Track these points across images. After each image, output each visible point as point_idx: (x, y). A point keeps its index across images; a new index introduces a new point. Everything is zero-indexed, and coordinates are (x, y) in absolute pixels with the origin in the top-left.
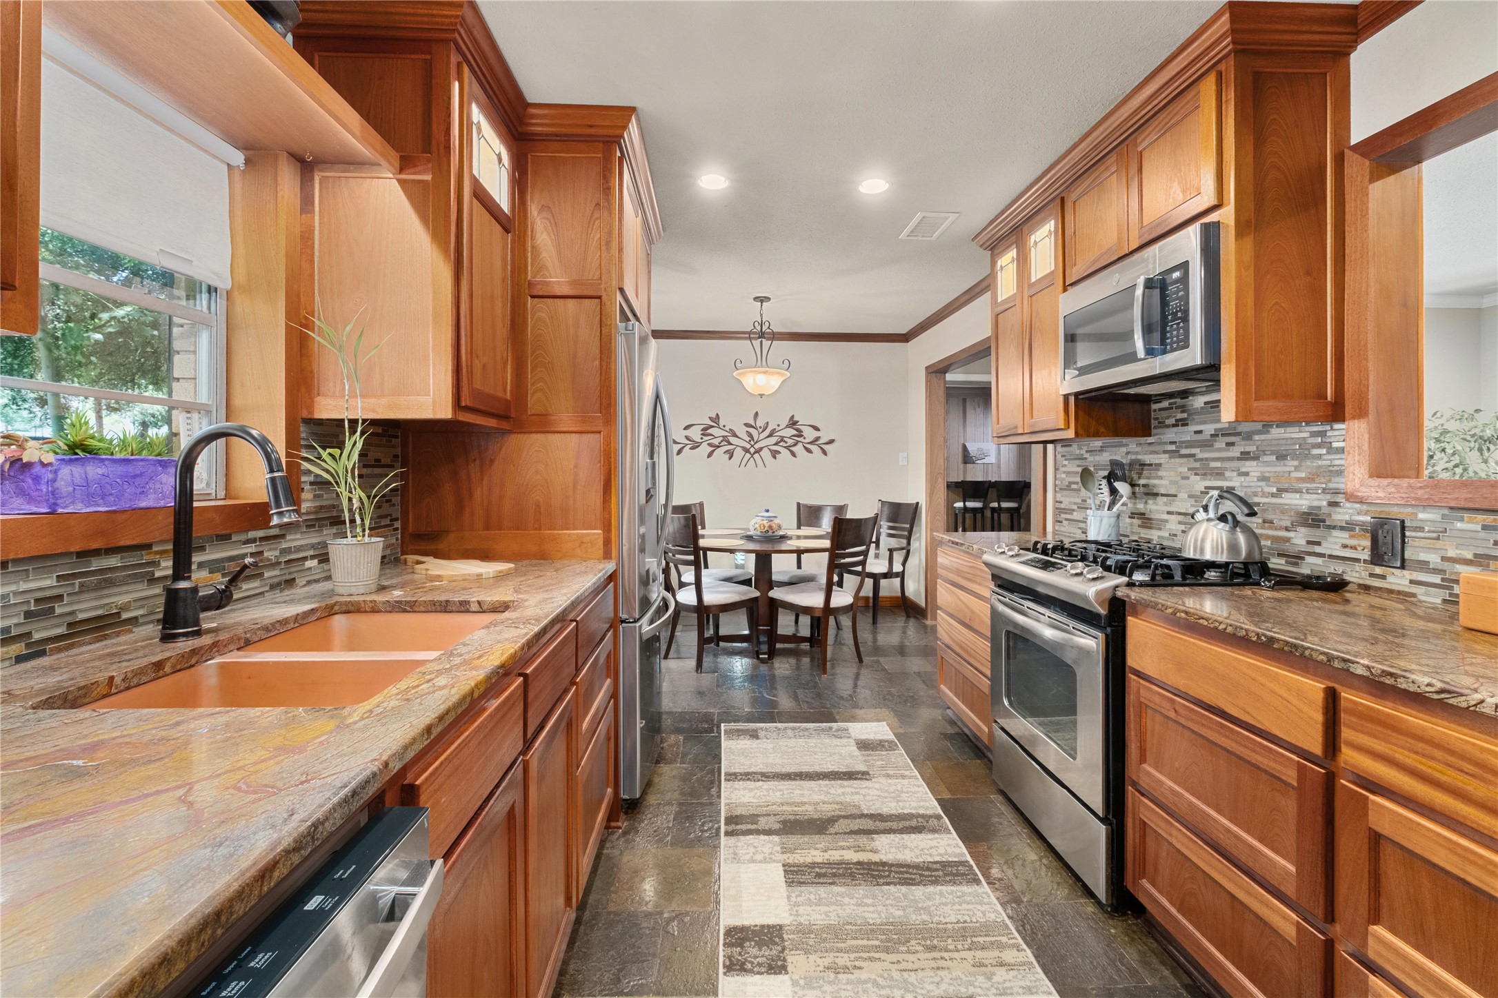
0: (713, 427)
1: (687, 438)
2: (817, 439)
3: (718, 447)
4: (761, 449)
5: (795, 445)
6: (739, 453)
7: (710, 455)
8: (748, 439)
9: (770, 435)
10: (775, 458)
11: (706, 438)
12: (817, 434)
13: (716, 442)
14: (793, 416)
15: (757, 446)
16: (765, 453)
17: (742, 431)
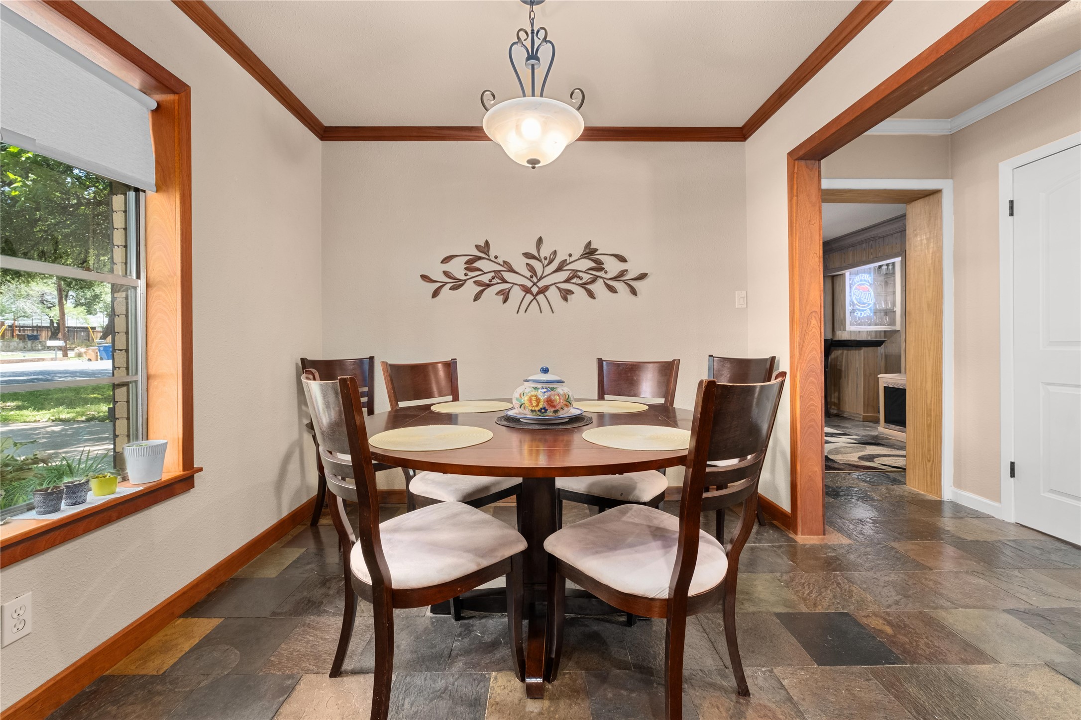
0: (480, 258)
1: (446, 274)
2: (623, 273)
3: (489, 286)
4: (547, 288)
5: (593, 281)
6: (516, 294)
7: (477, 297)
8: (528, 274)
9: (559, 269)
10: (566, 299)
11: (471, 274)
12: (622, 266)
13: (485, 279)
14: (590, 243)
15: (541, 284)
16: (553, 293)
17: (520, 264)
